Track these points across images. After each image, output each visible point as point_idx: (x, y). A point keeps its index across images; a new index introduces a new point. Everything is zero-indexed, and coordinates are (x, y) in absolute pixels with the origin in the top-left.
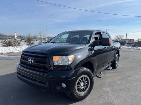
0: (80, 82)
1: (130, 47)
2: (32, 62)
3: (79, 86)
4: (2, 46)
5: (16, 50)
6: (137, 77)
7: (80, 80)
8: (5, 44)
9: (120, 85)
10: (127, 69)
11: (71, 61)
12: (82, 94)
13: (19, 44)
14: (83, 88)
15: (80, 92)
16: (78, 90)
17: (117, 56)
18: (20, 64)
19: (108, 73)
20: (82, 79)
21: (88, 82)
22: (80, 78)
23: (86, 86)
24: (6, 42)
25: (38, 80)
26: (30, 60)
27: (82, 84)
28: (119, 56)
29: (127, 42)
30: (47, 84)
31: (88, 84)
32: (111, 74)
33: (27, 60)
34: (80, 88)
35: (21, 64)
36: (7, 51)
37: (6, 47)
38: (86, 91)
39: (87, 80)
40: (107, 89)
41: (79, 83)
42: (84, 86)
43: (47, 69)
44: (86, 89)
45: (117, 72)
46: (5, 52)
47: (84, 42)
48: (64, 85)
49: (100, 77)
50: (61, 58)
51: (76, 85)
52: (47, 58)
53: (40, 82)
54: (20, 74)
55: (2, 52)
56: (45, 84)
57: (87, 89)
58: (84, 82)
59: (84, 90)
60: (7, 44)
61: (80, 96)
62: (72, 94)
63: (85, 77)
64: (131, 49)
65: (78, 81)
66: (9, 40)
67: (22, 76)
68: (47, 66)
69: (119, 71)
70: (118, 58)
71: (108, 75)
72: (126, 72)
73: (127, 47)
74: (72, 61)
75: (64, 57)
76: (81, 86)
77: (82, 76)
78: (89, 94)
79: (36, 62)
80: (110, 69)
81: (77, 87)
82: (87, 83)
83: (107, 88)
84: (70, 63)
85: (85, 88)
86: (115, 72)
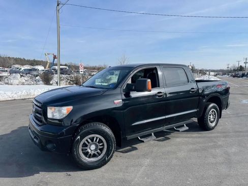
0: (87, 143)
3: (86, 150)
8: (71, 81)
14: (93, 152)
22: (87, 138)
23: (100, 150)
24: (72, 78)
31: (103, 148)
34: (88, 152)
41: (85, 145)
42: (96, 150)
44: (99, 154)
51: (81, 147)
53: (35, 137)
56: (38, 140)
57: (102, 156)
58: (96, 145)
59: (94, 156)
60: (73, 81)
63: (96, 137)
65: (84, 140)
72: (223, 139)
74: (67, 114)
80: (179, 131)
81: (82, 150)
82: (101, 147)
84: (63, 116)
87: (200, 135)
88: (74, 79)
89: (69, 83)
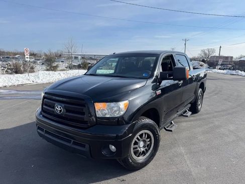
0: (137, 141)
1: (225, 71)
2: (61, 111)
3: (137, 148)
4: (3, 74)
5: (29, 80)
6: (232, 127)
7: (137, 138)
8: (8, 69)
9: (202, 142)
10: (215, 114)
11: (123, 110)
12: (141, 159)
13: (32, 68)
14: (142, 149)
15: (138, 157)
16: (135, 153)
17: (199, 91)
18: (41, 113)
19: (184, 121)
20: (141, 136)
21: (150, 141)
22: (138, 136)
23: (147, 147)
24: (10, 66)
25: (72, 141)
26: (58, 108)
27: (141, 144)
28: (203, 91)
29: (220, 62)
30: (87, 146)
31: (151, 143)
32: (189, 123)
33: (54, 108)
34: (138, 151)
35: (43, 113)
36: (13, 82)
37: (11, 74)
38: (148, 154)
39: (149, 137)
40: (182, 150)
41: (136, 143)
42: (144, 147)
43: (86, 122)
44: (147, 151)
45: (200, 119)
46: (10, 84)
47: (144, 75)
48: (113, 148)
49: (171, 131)
50: (109, 106)
51: (132, 146)
52: (85, 106)
53: (75, 143)
54: (42, 130)
55: (4, 85)
56: (84, 146)
57: (150, 152)
58: (144, 141)
59: (144, 153)
60: (11, 69)
61: (138, 163)
62: (126, 161)
63: (145, 133)
64: (226, 74)
65: (135, 139)
66: (14, 61)
67: (47, 132)
68: (86, 118)
69: (203, 117)
70: (203, 95)
71: (184, 124)
72: (215, 119)
73: (220, 71)
74: (125, 110)
75: (112, 104)
76: (140, 148)
77: (141, 133)
78: (152, 159)
79: (68, 111)
80: (187, 116)
81: (134, 149)
82: (149, 143)
83: (181, 148)
84: (122, 113)
85: (146, 149)
86: (196, 120)
87: (195, 118)
88: (12, 67)
89: (6, 71)
